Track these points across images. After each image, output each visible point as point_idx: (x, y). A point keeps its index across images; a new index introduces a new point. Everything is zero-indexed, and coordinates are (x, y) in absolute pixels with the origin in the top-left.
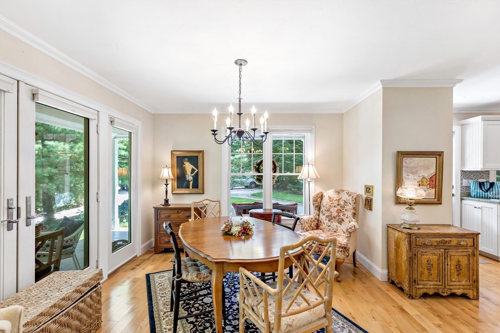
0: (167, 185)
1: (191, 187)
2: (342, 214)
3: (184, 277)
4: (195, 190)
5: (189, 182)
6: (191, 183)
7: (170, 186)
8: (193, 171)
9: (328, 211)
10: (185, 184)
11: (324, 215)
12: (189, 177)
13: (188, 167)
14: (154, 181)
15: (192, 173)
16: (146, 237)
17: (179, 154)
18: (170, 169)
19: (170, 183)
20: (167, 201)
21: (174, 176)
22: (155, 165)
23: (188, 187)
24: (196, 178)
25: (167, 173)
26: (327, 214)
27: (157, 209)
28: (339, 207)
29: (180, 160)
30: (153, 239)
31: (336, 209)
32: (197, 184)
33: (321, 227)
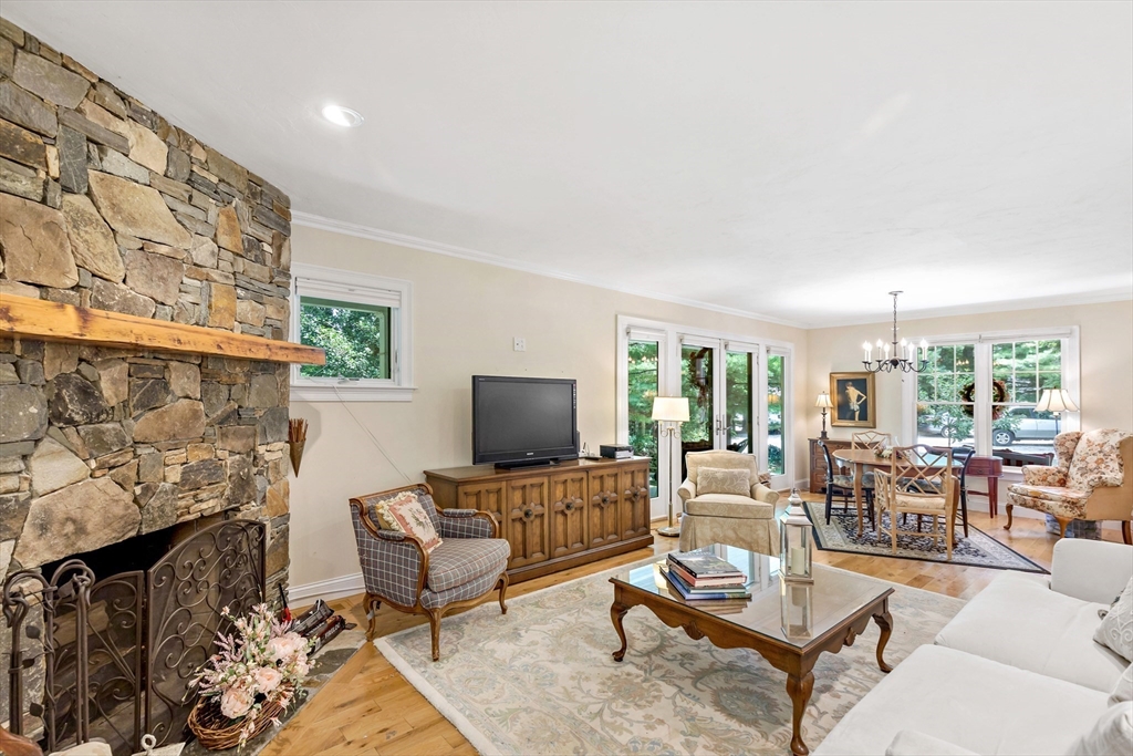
0: (824, 415)
1: (857, 419)
2: (1103, 465)
3: (835, 482)
4: (862, 423)
5: (854, 412)
6: (857, 413)
7: (828, 417)
8: (859, 398)
9: (1082, 460)
10: (849, 415)
11: (1075, 466)
12: (855, 406)
13: (853, 393)
14: (809, 410)
15: (858, 401)
16: (801, 475)
17: (840, 377)
18: (828, 397)
19: (828, 413)
20: (824, 433)
21: (833, 403)
22: (810, 390)
23: (853, 418)
24: (864, 407)
25: (825, 400)
26: (1081, 465)
27: (813, 442)
28: (1101, 456)
29: (842, 385)
30: (809, 480)
31: (1095, 458)
32: (865, 415)
33: (1068, 484)
